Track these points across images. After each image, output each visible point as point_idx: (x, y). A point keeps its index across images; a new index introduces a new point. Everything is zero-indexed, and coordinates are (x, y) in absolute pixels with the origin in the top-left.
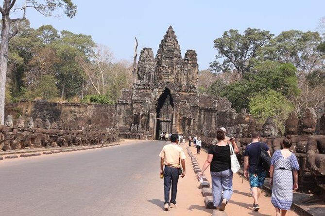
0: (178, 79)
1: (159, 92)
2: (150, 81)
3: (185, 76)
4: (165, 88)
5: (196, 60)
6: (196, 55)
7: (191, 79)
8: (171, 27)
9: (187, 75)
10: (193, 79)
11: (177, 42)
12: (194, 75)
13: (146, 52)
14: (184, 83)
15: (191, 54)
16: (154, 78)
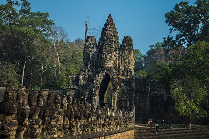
0: (116, 65)
1: (100, 77)
2: (94, 68)
3: (123, 62)
4: (106, 73)
5: (132, 45)
6: (131, 40)
7: (127, 64)
8: (110, 16)
9: (124, 60)
10: (129, 63)
11: (116, 29)
12: (130, 60)
13: (90, 40)
14: (122, 67)
15: (128, 41)
16: (97, 64)
